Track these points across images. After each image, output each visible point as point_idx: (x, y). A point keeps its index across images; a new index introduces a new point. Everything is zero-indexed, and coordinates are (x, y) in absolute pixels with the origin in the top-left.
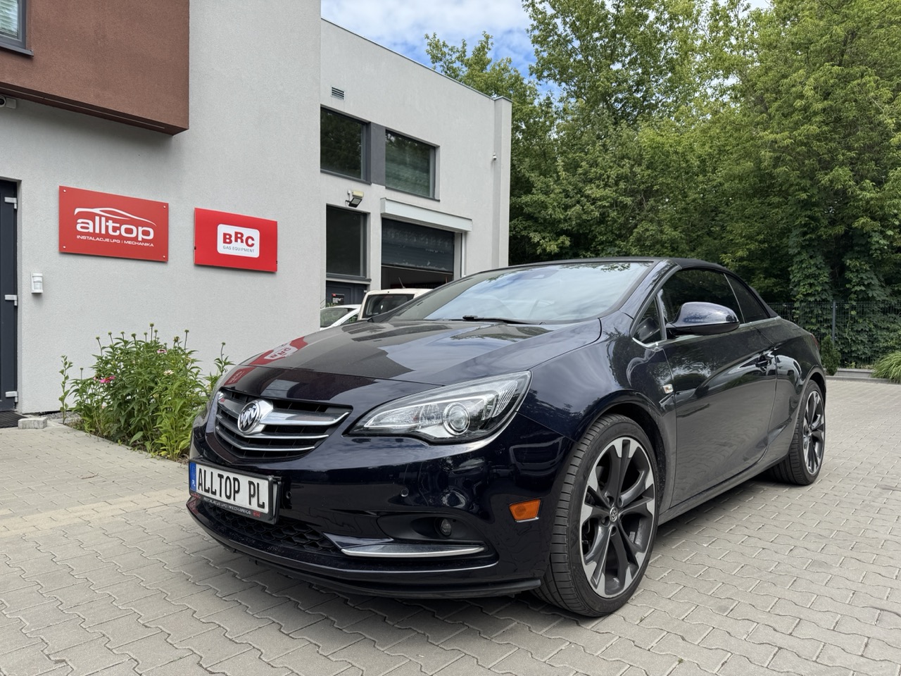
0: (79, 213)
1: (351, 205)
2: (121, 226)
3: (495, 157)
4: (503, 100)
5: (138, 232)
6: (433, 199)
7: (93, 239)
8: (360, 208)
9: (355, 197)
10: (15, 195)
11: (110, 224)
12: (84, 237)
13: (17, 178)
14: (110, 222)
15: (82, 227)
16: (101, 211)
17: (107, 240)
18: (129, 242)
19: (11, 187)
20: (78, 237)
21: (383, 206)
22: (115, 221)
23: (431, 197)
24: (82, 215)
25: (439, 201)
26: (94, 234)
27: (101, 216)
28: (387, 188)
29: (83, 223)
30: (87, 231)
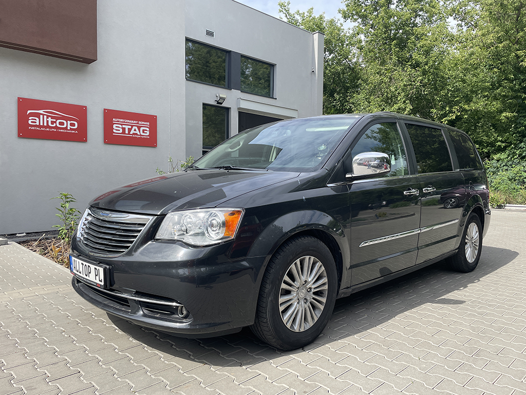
0: (30, 113)
1: (218, 103)
2: (56, 121)
3: (313, 70)
4: (318, 34)
5: (67, 124)
6: (273, 98)
7: (39, 129)
8: (224, 105)
9: (221, 98)
11: (50, 120)
12: (33, 128)
14: (50, 118)
15: (32, 122)
16: (44, 112)
17: (48, 129)
18: (62, 131)
20: (30, 128)
21: (238, 103)
22: (52, 118)
23: (271, 96)
24: (31, 115)
25: (276, 99)
26: (39, 126)
27: (43, 115)
28: (241, 92)
29: (32, 119)
30: (35, 124)
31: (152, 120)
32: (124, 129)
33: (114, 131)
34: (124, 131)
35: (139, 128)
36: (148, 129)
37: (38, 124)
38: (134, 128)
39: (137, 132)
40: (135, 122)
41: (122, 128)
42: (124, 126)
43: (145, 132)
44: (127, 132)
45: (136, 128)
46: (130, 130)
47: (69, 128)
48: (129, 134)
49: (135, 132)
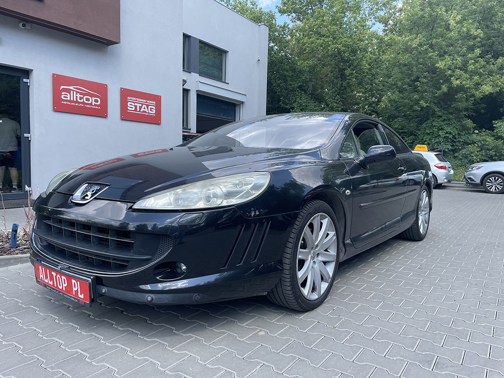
0: (62, 89)
2: (84, 97)
3: (259, 59)
4: (263, 25)
6: (225, 83)
7: (70, 104)
8: (185, 87)
10: (28, 78)
11: (78, 95)
12: (65, 103)
13: (30, 68)
14: (78, 94)
15: (64, 97)
16: (74, 88)
17: (77, 104)
18: (88, 106)
19: (27, 72)
21: (197, 86)
22: (81, 94)
23: (223, 81)
24: (64, 90)
25: (228, 84)
26: (70, 101)
27: (73, 91)
28: (200, 75)
29: (64, 94)
30: (66, 99)
31: (157, 99)
32: (136, 107)
33: (129, 108)
34: (136, 110)
35: (147, 106)
36: (154, 108)
37: (69, 99)
39: (146, 110)
40: (144, 101)
41: (135, 106)
42: (136, 104)
43: (152, 110)
44: (138, 110)
45: (145, 106)
46: (140, 108)
47: (93, 104)
49: (144, 110)
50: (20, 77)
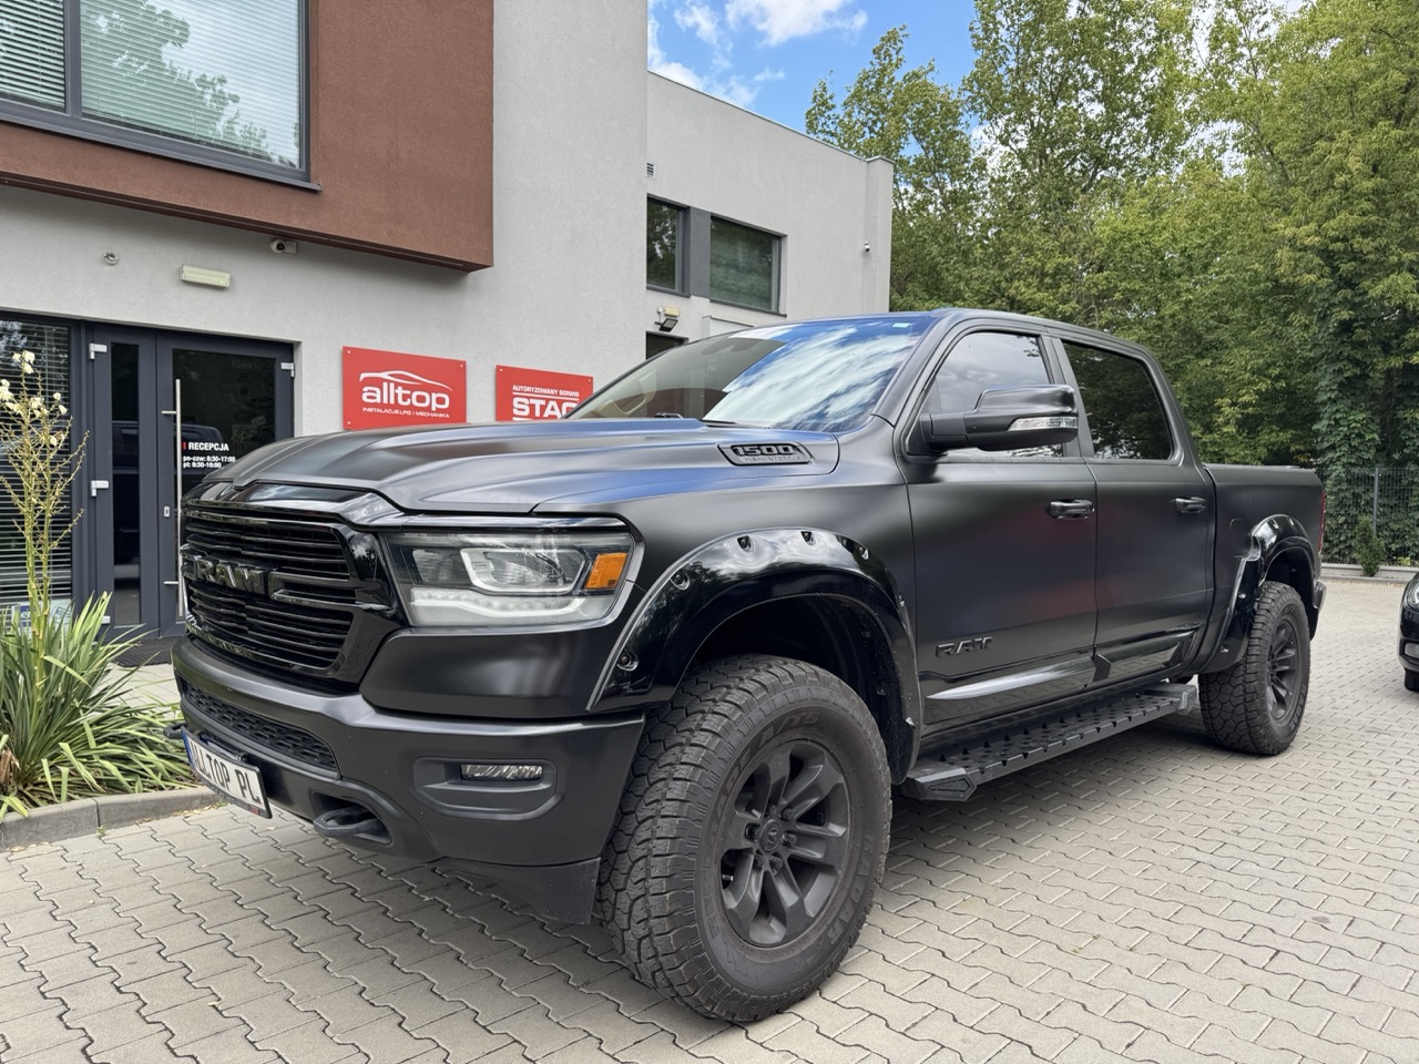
0: (366, 379)
1: (663, 328)
2: (412, 392)
3: (867, 247)
4: (880, 162)
6: (778, 314)
7: (381, 411)
8: (674, 333)
9: (668, 317)
10: (291, 361)
11: (400, 391)
12: (370, 410)
13: (296, 340)
14: (400, 388)
15: (369, 397)
16: (390, 375)
17: (396, 412)
18: (421, 414)
19: (288, 349)
20: (364, 409)
21: (705, 327)
22: (405, 387)
23: (773, 310)
24: (369, 382)
25: (785, 316)
26: (381, 405)
27: (389, 382)
28: (712, 301)
29: (369, 391)
30: (374, 401)
31: (584, 387)
32: (532, 407)
33: (515, 412)
34: (532, 413)
35: (560, 403)
38: (552, 403)
39: (557, 412)
40: (552, 392)
41: (530, 405)
42: (532, 401)
44: (538, 414)
45: (554, 403)
46: (543, 408)
48: (541, 417)
49: (553, 413)
50: (274, 360)
